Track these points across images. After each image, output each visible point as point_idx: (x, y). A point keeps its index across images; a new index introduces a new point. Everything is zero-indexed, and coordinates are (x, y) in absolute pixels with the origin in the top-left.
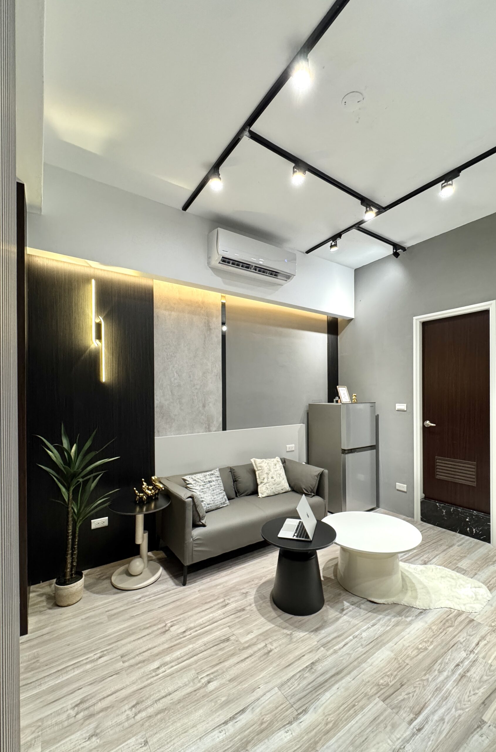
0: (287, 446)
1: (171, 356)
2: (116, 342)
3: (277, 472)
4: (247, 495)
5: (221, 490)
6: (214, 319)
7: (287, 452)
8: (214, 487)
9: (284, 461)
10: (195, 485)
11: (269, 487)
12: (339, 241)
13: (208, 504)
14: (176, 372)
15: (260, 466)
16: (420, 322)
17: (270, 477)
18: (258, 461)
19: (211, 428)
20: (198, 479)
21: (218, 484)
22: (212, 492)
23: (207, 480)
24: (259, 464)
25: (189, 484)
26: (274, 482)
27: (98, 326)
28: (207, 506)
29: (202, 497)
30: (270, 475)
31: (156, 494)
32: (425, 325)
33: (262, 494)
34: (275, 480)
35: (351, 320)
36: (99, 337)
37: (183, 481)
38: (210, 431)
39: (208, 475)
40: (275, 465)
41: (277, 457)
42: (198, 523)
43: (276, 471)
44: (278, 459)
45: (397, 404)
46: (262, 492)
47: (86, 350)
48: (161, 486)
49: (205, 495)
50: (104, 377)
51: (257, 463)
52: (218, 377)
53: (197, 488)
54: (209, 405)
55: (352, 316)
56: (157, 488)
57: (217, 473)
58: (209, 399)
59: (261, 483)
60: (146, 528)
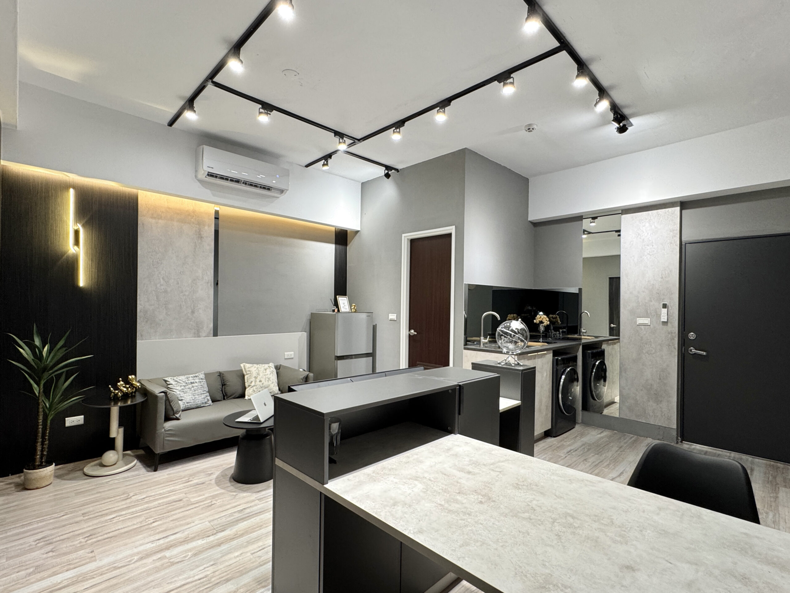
0: (286, 353)
1: (158, 263)
2: (96, 249)
3: (267, 376)
4: (234, 398)
5: (204, 391)
6: (206, 228)
7: (286, 359)
8: (196, 387)
9: (278, 368)
10: (175, 385)
11: (256, 390)
12: (330, 161)
13: (187, 403)
14: (163, 278)
15: (249, 371)
16: (408, 239)
17: (258, 381)
18: (248, 365)
19: (200, 334)
20: (180, 380)
21: (201, 386)
22: (194, 392)
23: (189, 382)
24: (249, 368)
25: (169, 384)
26: (261, 385)
27: (77, 233)
28: (187, 404)
29: (182, 396)
30: (258, 378)
31: (132, 392)
32: (413, 242)
33: (249, 396)
34: (263, 384)
35: (357, 232)
36: (77, 243)
37: (164, 382)
38: (199, 336)
39: (192, 377)
40: (266, 370)
41: (271, 363)
42: (172, 417)
43: (265, 375)
44: (272, 365)
45: (390, 314)
46: (249, 394)
47: (63, 256)
48: (138, 384)
49: (186, 394)
50: (82, 281)
51: (246, 368)
52: (209, 284)
53: (177, 388)
54: (198, 311)
55: (358, 229)
56: (134, 387)
57: (202, 376)
58: (199, 305)
59: (249, 386)
60: (121, 424)
